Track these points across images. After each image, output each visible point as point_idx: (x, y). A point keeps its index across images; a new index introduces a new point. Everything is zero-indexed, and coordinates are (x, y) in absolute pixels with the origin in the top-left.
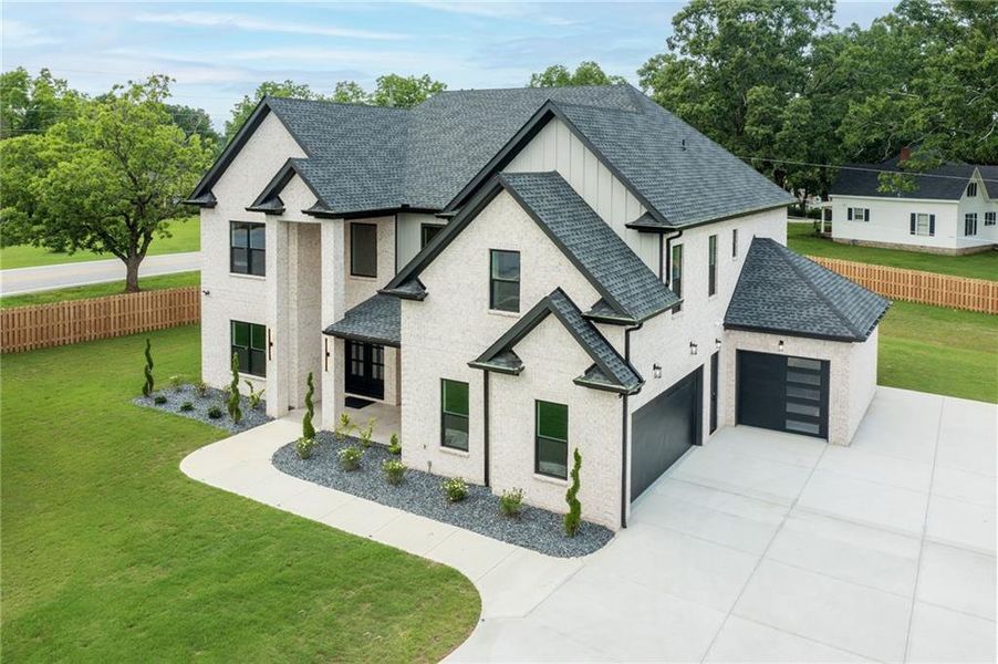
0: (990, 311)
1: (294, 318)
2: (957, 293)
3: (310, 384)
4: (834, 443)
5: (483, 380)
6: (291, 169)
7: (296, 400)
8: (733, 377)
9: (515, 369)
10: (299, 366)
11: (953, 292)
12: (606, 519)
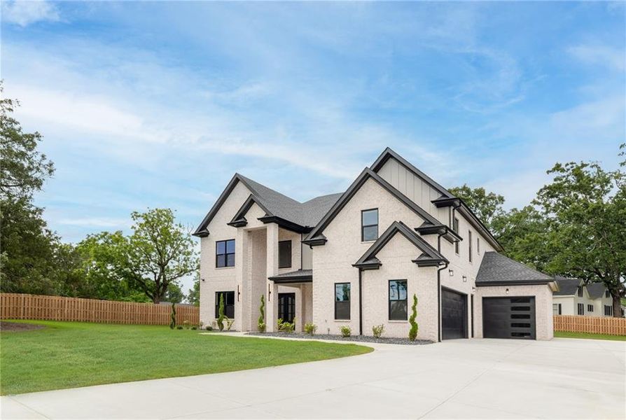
0: (609, 333)
1: (250, 284)
2: (582, 324)
3: (262, 301)
4: (539, 340)
5: (358, 279)
6: (252, 200)
7: (250, 326)
8: (481, 312)
9: (377, 266)
10: (252, 309)
11: (580, 324)
12: (430, 336)
